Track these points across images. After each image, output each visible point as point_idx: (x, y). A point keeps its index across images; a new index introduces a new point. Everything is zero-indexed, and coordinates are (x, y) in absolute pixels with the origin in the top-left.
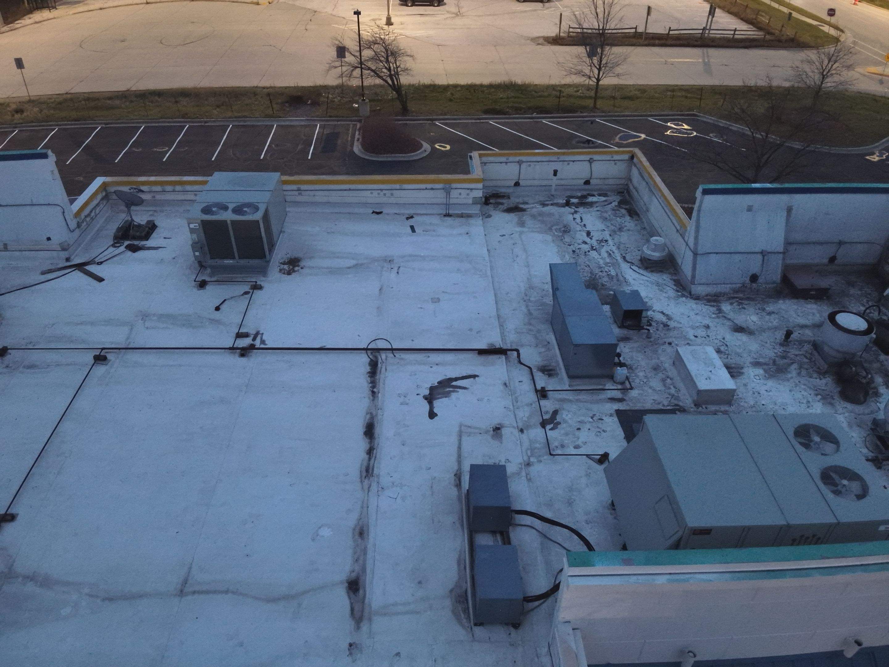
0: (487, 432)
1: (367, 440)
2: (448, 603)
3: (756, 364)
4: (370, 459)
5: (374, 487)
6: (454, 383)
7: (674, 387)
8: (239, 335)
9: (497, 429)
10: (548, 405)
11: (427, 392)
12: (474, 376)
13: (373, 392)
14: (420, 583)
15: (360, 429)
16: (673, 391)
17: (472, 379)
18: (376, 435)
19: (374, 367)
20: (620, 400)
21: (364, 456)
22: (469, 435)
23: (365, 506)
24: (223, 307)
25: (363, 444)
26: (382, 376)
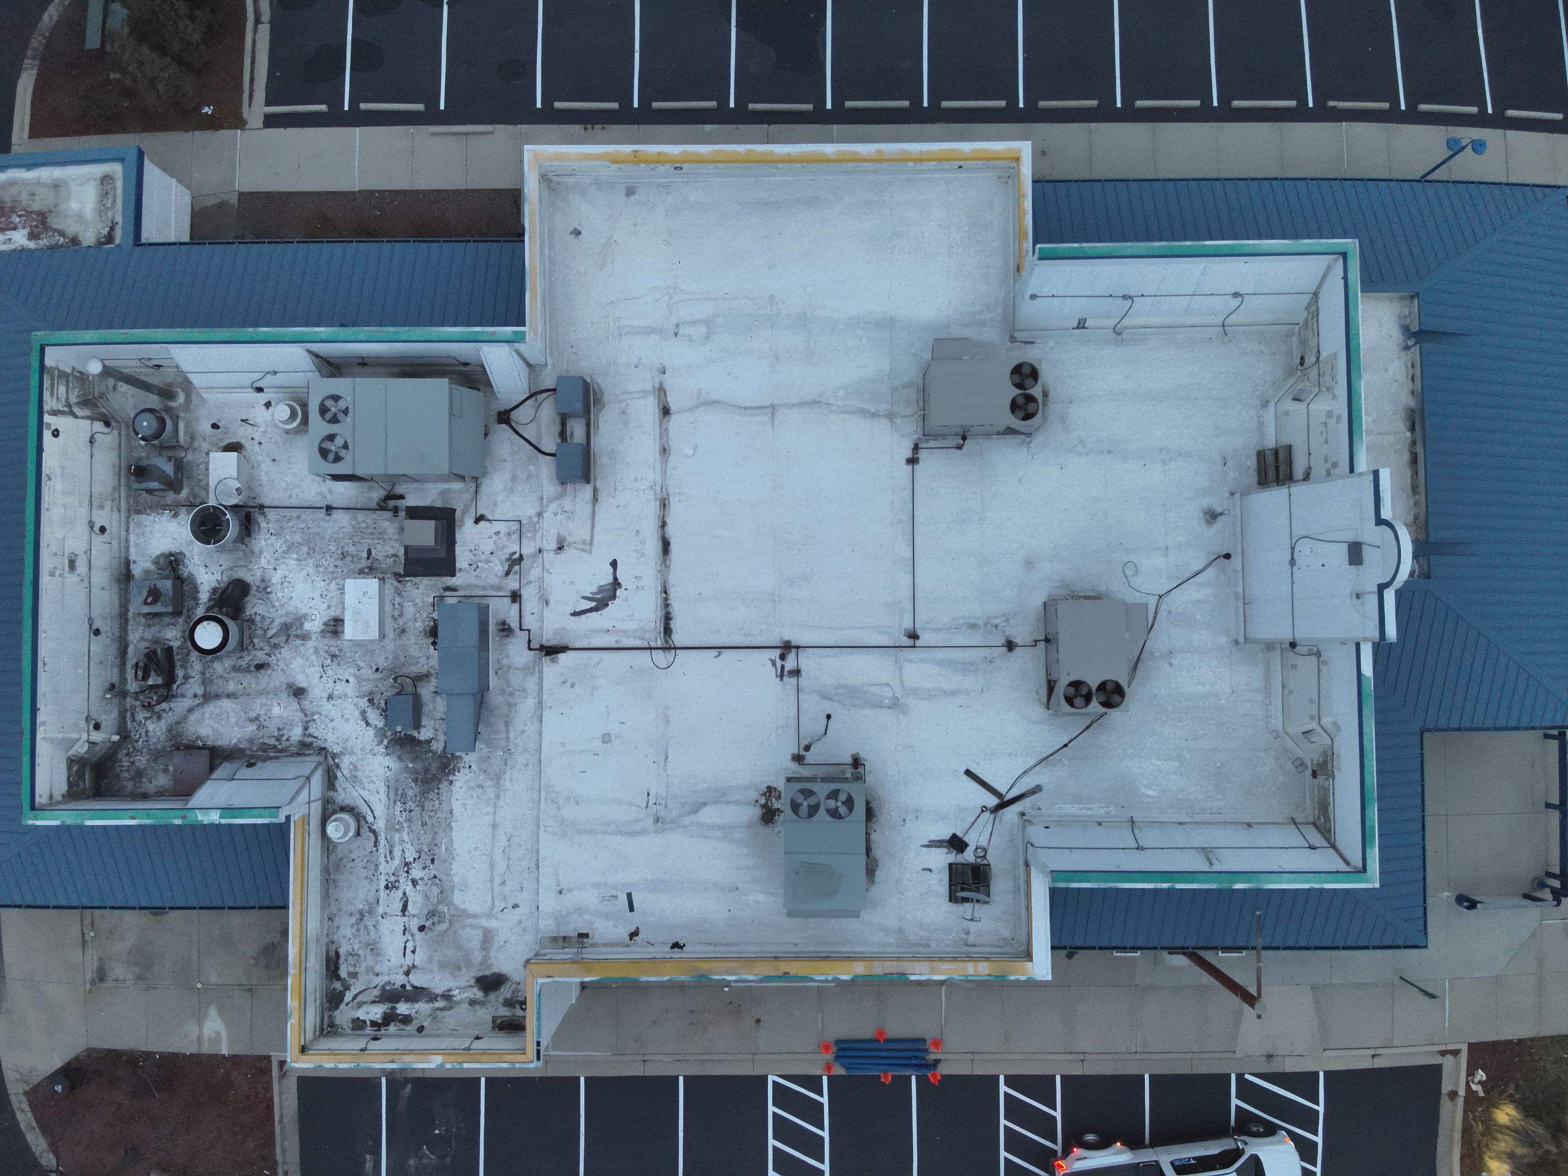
0: (569, 545)
1: (667, 536)
2: (606, 398)
3: (305, 637)
4: (663, 517)
5: (658, 488)
6: (593, 604)
7: (394, 605)
8: (796, 672)
9: (560, 548)
10: (512, 583)
11: (619, 592)
12: (575, 614)
13: (666, 592)
14: (624, 413)
15: (673, 547)
16: (398, 600)
17: (577, 610)
18: (660, 543)
19: (667, 631)
20: (448, 589)
21: (668, 520)
22: (584, 542)
23: (664, 473)
24: (824, 721)
25: (671, 531)
26: (659, 615)
